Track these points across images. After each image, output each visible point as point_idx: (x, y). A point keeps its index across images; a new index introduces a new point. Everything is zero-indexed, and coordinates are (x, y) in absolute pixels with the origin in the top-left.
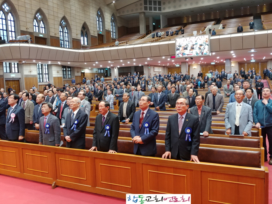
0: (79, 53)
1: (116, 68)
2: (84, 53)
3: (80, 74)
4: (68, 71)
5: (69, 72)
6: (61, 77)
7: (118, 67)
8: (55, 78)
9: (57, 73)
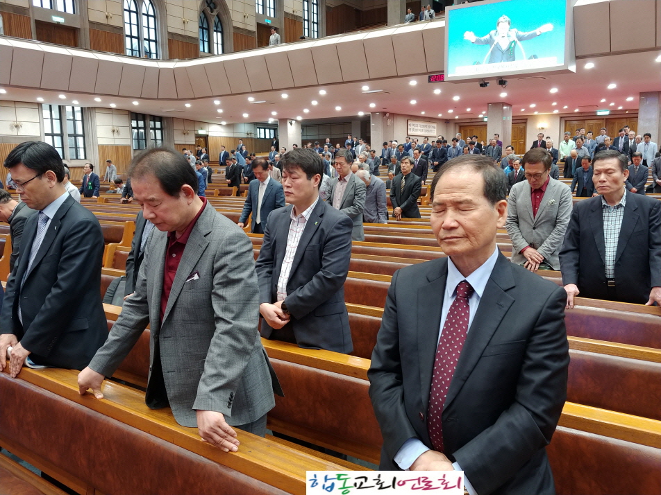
0: (160, 70)
1: (294, 122)
2: (174, 71)
3: (192, 140)
4: (155, 129)
5: (158, 132)
6: (126, 147)
7: (299, 118)
8: (103, 148)
9: (111, 135)
